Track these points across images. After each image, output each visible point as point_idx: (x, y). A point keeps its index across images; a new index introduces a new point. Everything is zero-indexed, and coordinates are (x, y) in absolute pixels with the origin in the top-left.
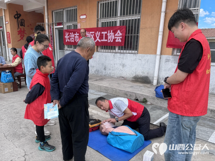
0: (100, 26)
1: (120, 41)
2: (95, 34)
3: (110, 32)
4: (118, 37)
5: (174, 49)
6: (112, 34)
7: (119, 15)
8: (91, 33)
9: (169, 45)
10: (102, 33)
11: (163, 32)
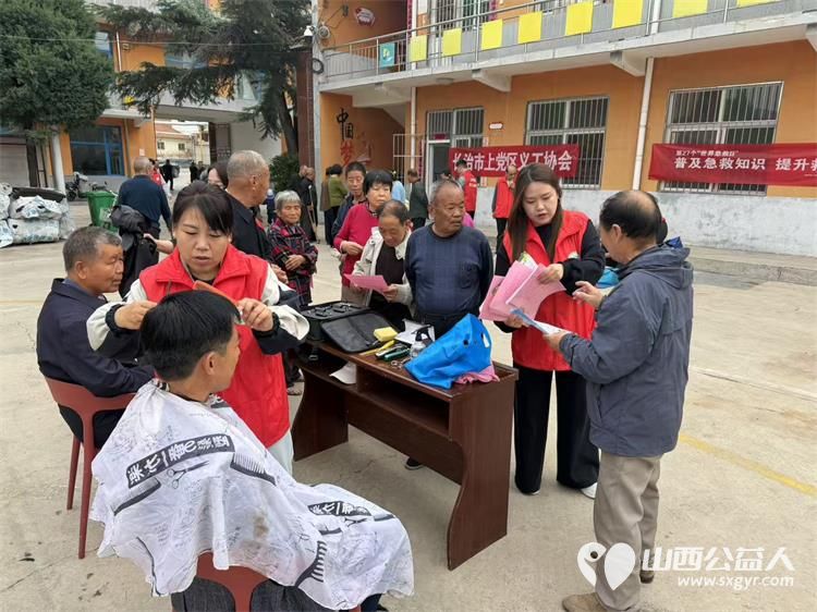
0: (528, 143)
1: (568, 168)
2: (518, 157)
3: (549, 154)
4: (565, 161)
5: (660, 182)
6: (553, 156)
7: (566, 124)
8: (509, 154)
9: (652, 176)
10: (534, 155)
11: (643, 156)
